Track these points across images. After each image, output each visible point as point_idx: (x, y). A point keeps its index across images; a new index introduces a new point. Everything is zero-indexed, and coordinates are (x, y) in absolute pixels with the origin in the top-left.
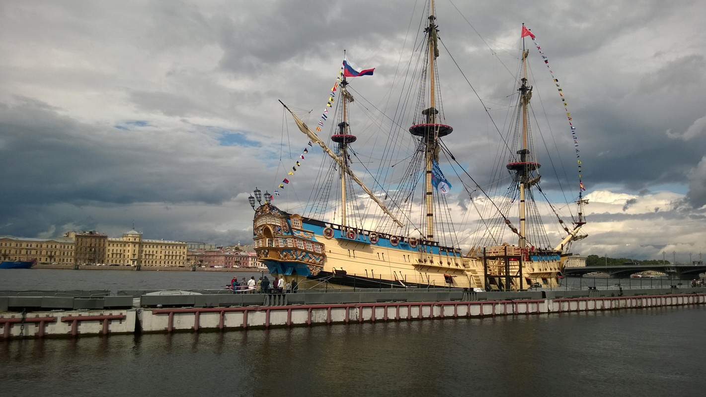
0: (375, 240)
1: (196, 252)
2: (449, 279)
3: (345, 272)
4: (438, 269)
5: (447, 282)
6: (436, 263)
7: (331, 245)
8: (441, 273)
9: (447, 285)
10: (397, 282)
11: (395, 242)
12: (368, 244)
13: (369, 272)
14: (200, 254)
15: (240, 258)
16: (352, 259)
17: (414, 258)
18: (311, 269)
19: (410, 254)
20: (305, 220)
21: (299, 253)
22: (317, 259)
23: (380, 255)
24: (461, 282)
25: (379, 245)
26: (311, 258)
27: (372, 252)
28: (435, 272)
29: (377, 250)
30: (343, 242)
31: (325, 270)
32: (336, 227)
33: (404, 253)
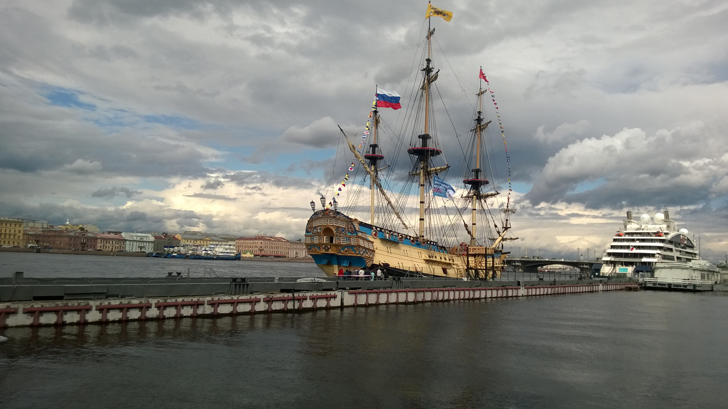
0: (402, 240)
1: (30, 231)
2: (445, 271)
3: (388, 265)
4: (439, 263)
5: (444, 273)
6: (438, 259)
7: (377, 244)
8: (440, 266)
9: (445, 275)
10: (417, 272)
11: (413, 241)
12: (398, 243)
13: (401, 265)
14: (34, 233)
15: (86, 240)
16: (389, 254)
17: (425, 255)
18: (367, 261)
19: (421, 251)
20: (361, 224)
21: (361, 249)
22: (371, 254)
23: (405, 251)
24: (452, 273)
25: (404, 244)
26: (367, 254)
27: (400, 249)
28: (436, 265)
29: (404, 248)
30: (384, 240)
31: (374, 263)
32: (378, 229)
33: (418, 251)
